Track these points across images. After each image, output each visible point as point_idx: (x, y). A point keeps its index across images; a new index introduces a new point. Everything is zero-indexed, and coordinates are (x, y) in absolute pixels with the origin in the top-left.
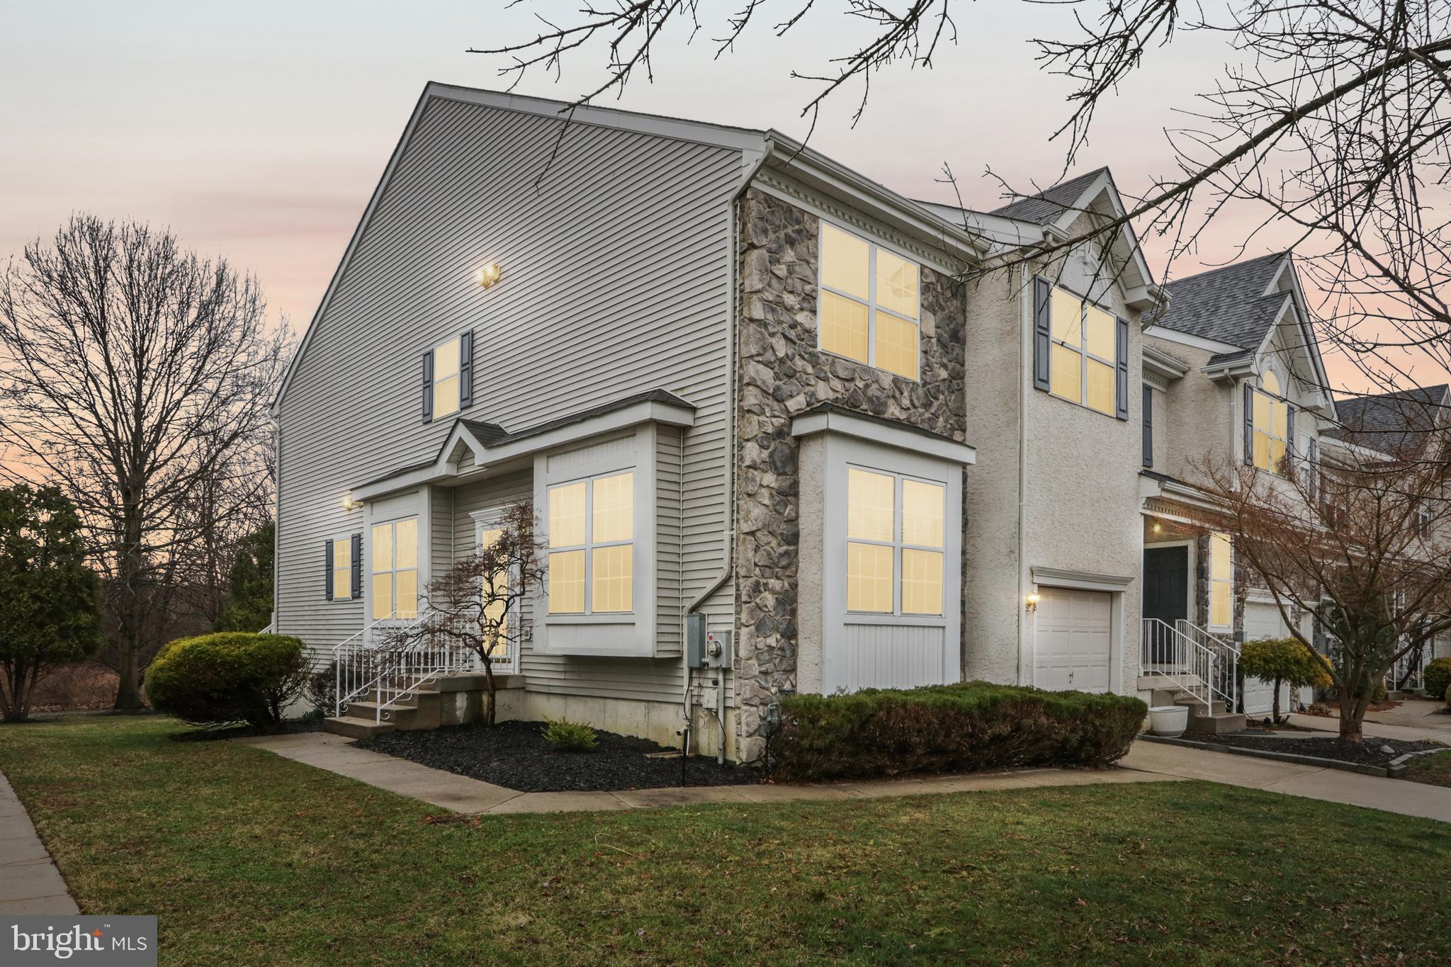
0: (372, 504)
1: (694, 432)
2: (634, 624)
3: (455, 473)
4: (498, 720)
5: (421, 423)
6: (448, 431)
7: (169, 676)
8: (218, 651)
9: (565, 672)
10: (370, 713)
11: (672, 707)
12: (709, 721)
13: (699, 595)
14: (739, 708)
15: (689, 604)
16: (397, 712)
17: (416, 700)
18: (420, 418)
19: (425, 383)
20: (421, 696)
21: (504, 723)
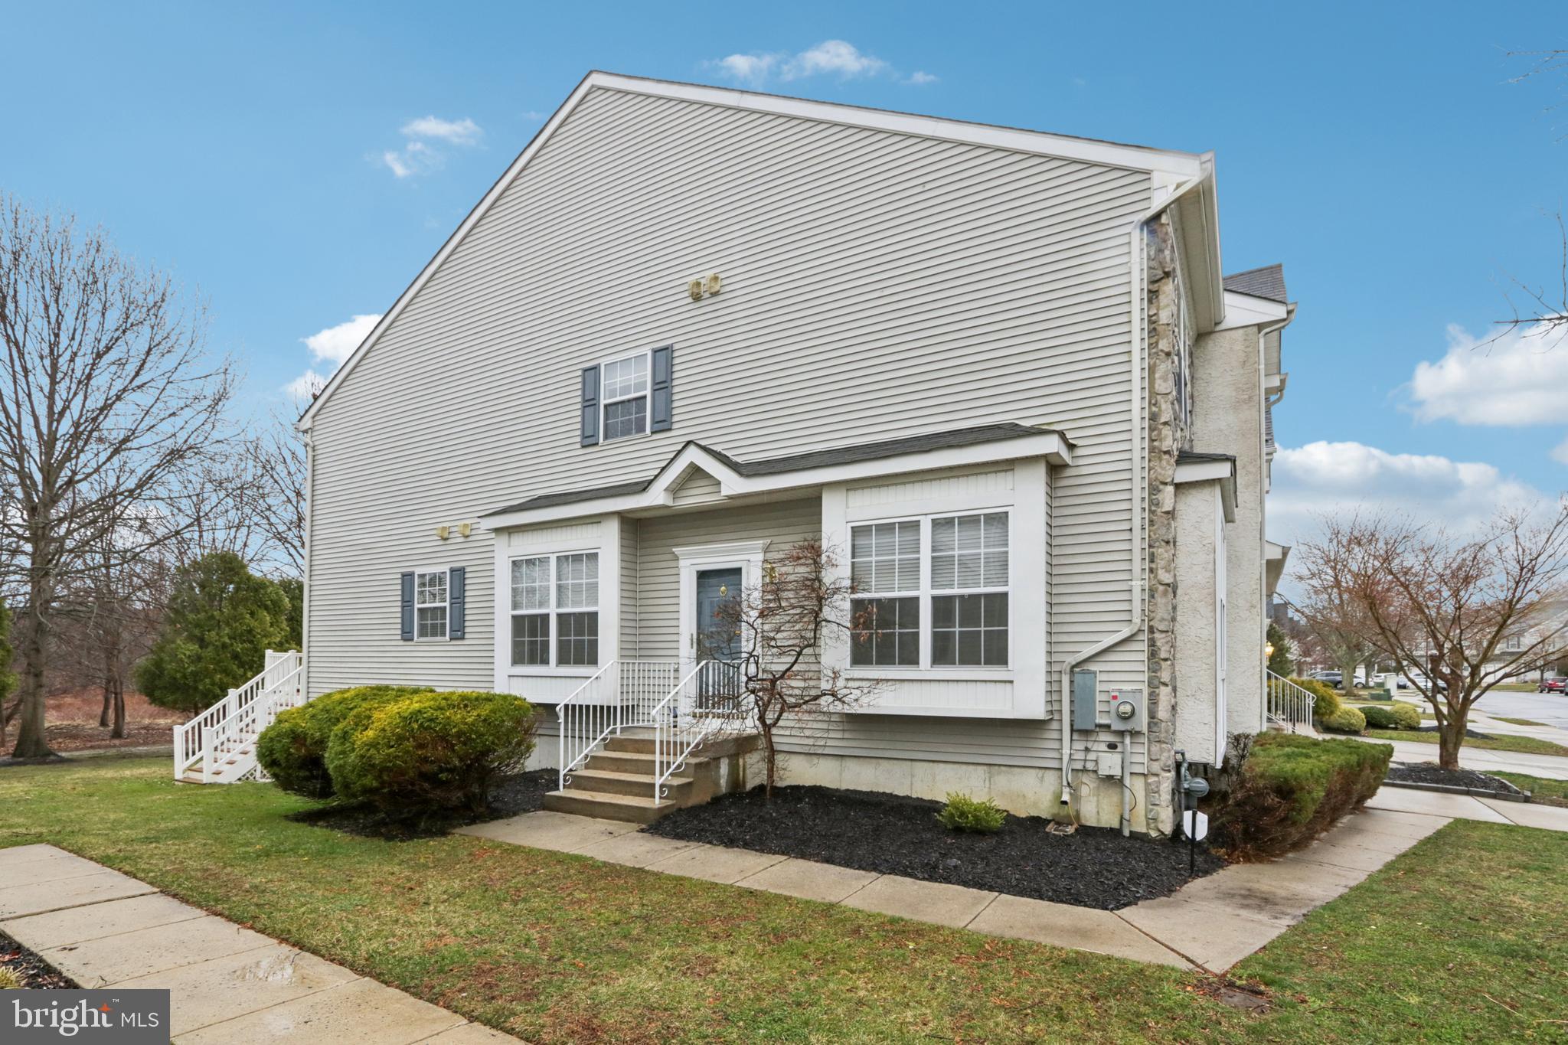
0: (510, 534)
1: (1069, 472)
2: (1011, 682)
3: (670, 503)
4: (749, 786)
5: (578, 446)
6: (672, 455)
7: (388, 755)
8: (448, 718)
9: (843, 730)
10: (647, 790)
11: (1033, 771)
12: (1098, 788)
13: (1088, 651)
14: (1157, 775)
15: (1073, 660)
16: (678, 786)
17: (692, 770)
18: (578, 439)
19: (585, 401)
20: (698, 765)
21: (754, 788)
